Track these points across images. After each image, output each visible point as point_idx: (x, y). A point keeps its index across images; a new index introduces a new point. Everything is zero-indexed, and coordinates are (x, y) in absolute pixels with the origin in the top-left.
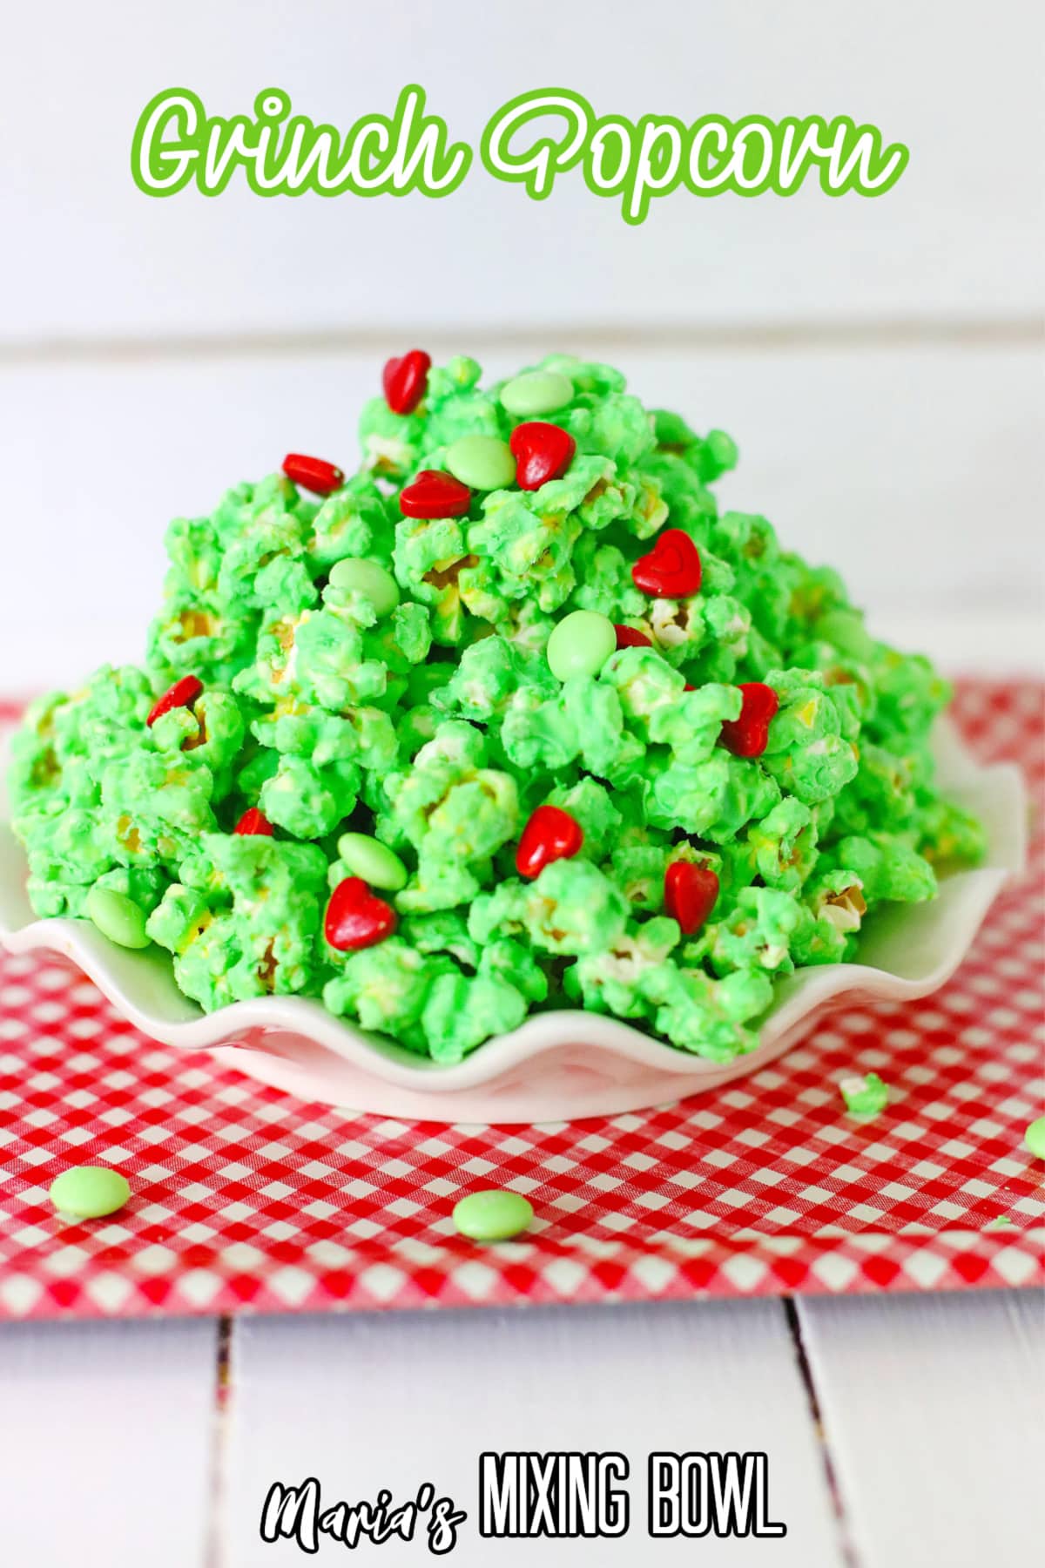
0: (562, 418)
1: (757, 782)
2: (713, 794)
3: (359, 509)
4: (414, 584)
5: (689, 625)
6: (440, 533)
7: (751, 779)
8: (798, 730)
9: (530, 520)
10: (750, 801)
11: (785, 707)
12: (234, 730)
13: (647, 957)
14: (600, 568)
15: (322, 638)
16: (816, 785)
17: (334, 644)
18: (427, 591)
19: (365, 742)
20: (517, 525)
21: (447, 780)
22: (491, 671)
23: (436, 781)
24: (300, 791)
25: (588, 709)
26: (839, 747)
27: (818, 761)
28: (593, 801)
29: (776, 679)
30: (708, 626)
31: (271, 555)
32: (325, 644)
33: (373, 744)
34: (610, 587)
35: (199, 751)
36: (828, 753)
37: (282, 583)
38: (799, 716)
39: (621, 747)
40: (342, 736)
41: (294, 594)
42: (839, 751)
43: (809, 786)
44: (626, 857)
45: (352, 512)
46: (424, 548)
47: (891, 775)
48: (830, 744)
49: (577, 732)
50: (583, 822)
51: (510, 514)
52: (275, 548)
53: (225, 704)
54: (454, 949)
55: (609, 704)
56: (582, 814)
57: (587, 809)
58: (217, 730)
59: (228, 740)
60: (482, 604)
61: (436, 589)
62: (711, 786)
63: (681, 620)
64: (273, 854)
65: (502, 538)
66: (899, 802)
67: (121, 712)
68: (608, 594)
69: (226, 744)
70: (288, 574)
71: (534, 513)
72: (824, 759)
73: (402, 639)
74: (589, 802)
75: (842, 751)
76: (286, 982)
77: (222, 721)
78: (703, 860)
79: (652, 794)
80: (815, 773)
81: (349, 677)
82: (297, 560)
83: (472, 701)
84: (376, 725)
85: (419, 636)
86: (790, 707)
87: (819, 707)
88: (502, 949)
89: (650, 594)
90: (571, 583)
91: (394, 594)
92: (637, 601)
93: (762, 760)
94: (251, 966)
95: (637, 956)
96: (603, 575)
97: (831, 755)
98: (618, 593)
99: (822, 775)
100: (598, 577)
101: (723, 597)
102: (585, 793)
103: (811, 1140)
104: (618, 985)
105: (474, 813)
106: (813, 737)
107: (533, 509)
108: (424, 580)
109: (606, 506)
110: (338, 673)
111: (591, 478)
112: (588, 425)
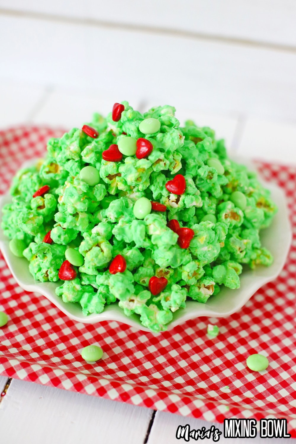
0: (155, 135)
1: (185, 255)
2: (168, 260)
3: (95, 151)
4: (103, 178)
5: (179, 203)
6: (110, 167)
7: (183, 254)
8: (198, 244)
9: (134, 170)
10: (181, 260)
11: (196, 236)
12: (52, 206)
13: (139, 302)
14: (158, 181)
15: (70, 194)
16: (203, 258)
17: (73, 196)
18: (106, 180)
19: (78, 224)
20: (130, 171)
21: (92, 245)
22: (115, 212)
23: (89, 245)
24: (58, 234)
25: (136, 231)
26: (211, 249)
27: (204, 252)
28: (134, 255)
29: (196, 227)
30: (184, 204)
31: (68, 160)
32: (71, 196)
33: (80, 225)
34: (159, 187)
35: (41, 211)
36: (208, 250)
37: (71, 168)
38: (200, 240)
39: (143, 243)
40: (72, 222)
41: (74, 171)
42: (211, 250)
43: (201, 258)
44: (141, 271)
45: (92, 151)
46: (105, 171)
47: (237, 248)
48: (209, 248)
49: (132, 236)
50: (130, 260)
51: (129, 167)
52: (70, 158)
53: (50, 199)
54: (92, 285)
55: (141, 231)
56: (130, 258)
57: (131, 257)
58: (48, 206)
59: (50, 209)
60: (121, 187)
61: (110, 180)
62: (167, 258)
63: (177, 201)
64: (48, 250)
65: (125, 174)
66: (238, 255)
67: (32, 187)
68: (158, 189)
69: (49, 210)
70: (73, 165)
71: (135, 168)
72: (206, 252)
73: (96, 194)
74: (133, 256)
75: (212, 250)
76: (52, 279)
77: (49, 204)
78: (168, 271)
79: (153, 253)
80: (203, 255)
81: (76, 206)
82: (76, 162)
83: (110, 217)
84: (83, 219)
85: (101, 195)
86: (197, 237)
87: (206, 239)
88: (104, 288)
89: (170, 192)
90: (148, 184)
91: (97, 180)
92: (165, 193)
93: (189, 248)
94: (42, 275)
95: (135, 302)
96: (158, 183)
97: (209, 251)
98: (162, 189)
99: (205, 255)
100: (157, 183)
101: (191, 196)
102: (132, 253)
103: (192, 343)
104: (127, 310)
105: (97, 256)
106: (203, 246)
107: (136, 167)
108: (107, 177)
109: (159, 167)
110: (73, 204)
111: (155, 159)
112: (161, 139)
